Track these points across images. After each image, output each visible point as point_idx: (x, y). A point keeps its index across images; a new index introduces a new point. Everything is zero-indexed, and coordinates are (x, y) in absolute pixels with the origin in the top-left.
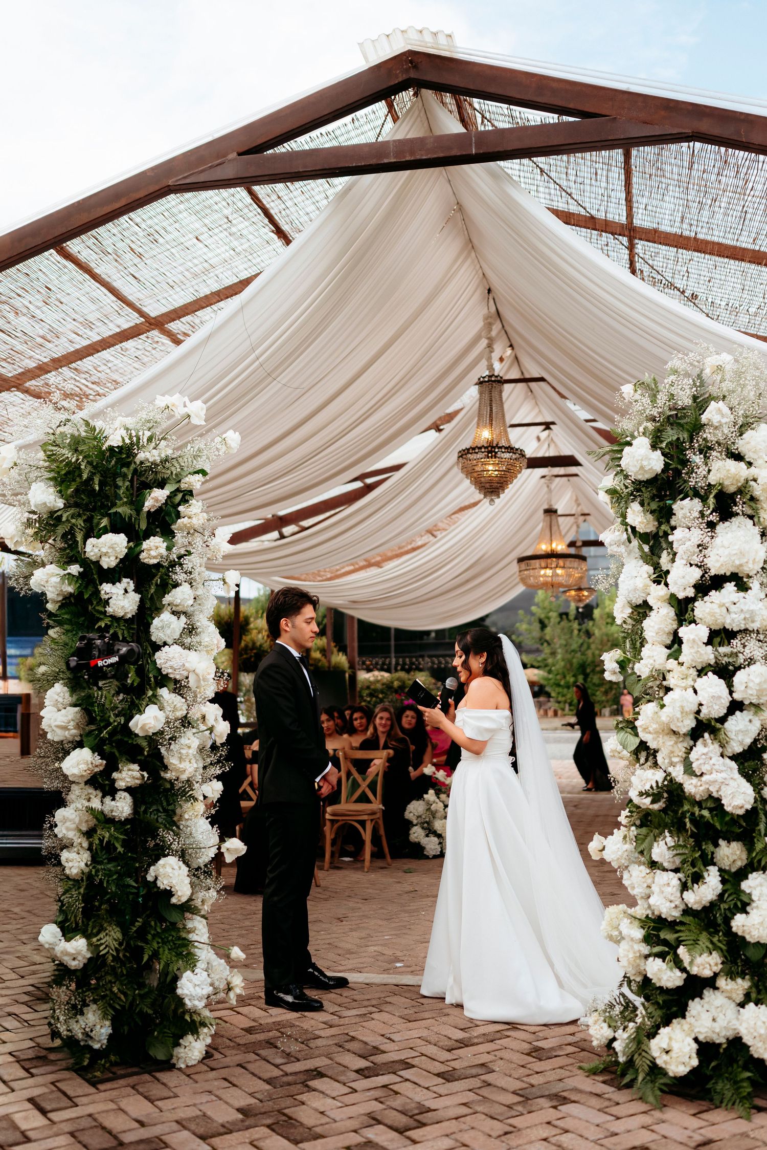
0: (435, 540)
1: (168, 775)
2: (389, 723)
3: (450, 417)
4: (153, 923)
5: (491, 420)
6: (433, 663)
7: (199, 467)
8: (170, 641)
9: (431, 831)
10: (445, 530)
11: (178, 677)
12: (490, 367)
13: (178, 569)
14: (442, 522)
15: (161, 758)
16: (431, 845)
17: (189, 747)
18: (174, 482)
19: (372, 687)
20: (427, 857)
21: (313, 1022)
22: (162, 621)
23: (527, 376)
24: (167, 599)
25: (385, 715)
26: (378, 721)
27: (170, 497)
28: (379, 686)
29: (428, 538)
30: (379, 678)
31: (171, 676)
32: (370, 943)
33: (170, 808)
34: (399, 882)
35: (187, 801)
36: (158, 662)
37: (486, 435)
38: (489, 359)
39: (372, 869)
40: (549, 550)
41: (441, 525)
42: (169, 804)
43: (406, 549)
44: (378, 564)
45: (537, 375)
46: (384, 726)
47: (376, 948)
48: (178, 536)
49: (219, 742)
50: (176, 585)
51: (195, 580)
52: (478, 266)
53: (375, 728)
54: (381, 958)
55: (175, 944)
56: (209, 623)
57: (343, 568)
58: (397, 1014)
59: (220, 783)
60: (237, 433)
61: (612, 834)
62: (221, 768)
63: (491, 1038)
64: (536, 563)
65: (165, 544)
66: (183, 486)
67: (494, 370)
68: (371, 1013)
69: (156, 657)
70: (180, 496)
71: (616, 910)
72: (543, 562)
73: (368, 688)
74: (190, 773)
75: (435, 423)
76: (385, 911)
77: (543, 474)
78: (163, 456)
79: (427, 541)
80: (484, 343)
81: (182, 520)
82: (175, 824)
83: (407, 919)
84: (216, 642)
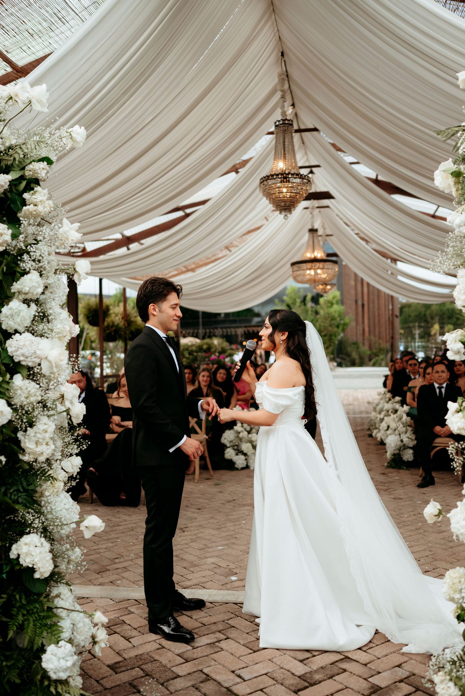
0: (231, 253)
1: (26, 458)
2: (209, 379)
3: (245, 163)
4: (18, 597)
5: (285, 154)
6: (223, 332)
7: (44, 155)
8: (21, 329)
9: (239, 451)
10: (237, 246)
11: (30, 364)
12: (284, 113)
13: (25, 257)
14: (236, 240)
15: (18, 442)
16: (240, 461)
17: (46, 432)
18: (17, 169)
19: (190, 349)
20: (237, 469)
21: (170, 654)
22: (11, 309)
23: (302, 127)
24: (16, 287)
25: (206, 373)
26: (201, 378)
27: (13, 184)
28: (194, 348)
29: (226, 252)
30: (194, 343)
31: (23, 363)
32: (208, 555)
33: (31, 487)
34: (221, 492)
35: (46, 480)
36: (10, 350)
37: (281, 165)
38: (283, 107)
39: (200, 481)
40: (313, 256)
41: (235, 243)
42: (28, 485)
43: (212, 259)
44: (193, 270)
45: (311, 127)
46: (206, 381)
47: (213, 560)
48: (25, 222)
49: (76, 421)
50: (25, 273)
51: (45, 269)
52: (276, 29)
53: (199, 383)
54: (218, 571)
55: (39, 616)
56: (60, 310)
57: (170, 272)
58: (242, 642)
59: (79, 458)
60: (83, 128)
61: (456, 507)
62: (79, 446)
63: (329, 673)
64: (304, 266)
65: (10, 231)
66: (28, 174)
67: (286, 116)
68: (219, 641)
69: (7, 345)
70: (24, 183)
71: (457, 575)
72: (309, 265)
73: (187, 349)
74: (48, 454)
75: (234, 166)
76: (216, 521)
77: (305, 206)
78: (7, 144)
79: (225, 254)
80: (278, 95)
81: (28, 207)
82: (36, 502)
83: (232, 528)
84: (68, 328)
